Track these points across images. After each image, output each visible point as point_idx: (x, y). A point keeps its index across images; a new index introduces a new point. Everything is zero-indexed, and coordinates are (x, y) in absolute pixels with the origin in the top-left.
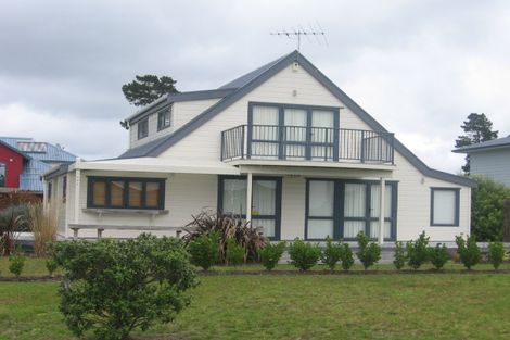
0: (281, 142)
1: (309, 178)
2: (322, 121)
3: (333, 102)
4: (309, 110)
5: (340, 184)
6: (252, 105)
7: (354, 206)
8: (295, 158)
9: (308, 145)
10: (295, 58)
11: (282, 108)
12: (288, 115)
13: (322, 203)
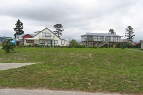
0: (45, 36)
1: (48, 40)
2: (49, 35)
3: (51, 32)
4: (48, 33)
5: (51, 40)
6: (42, 33)
7: (53, 42)
8: (47, 38)
9: (48, 36)
10: (47, 28)
11: (45, 33)
12: (46, 34)
13: (50, 42)
